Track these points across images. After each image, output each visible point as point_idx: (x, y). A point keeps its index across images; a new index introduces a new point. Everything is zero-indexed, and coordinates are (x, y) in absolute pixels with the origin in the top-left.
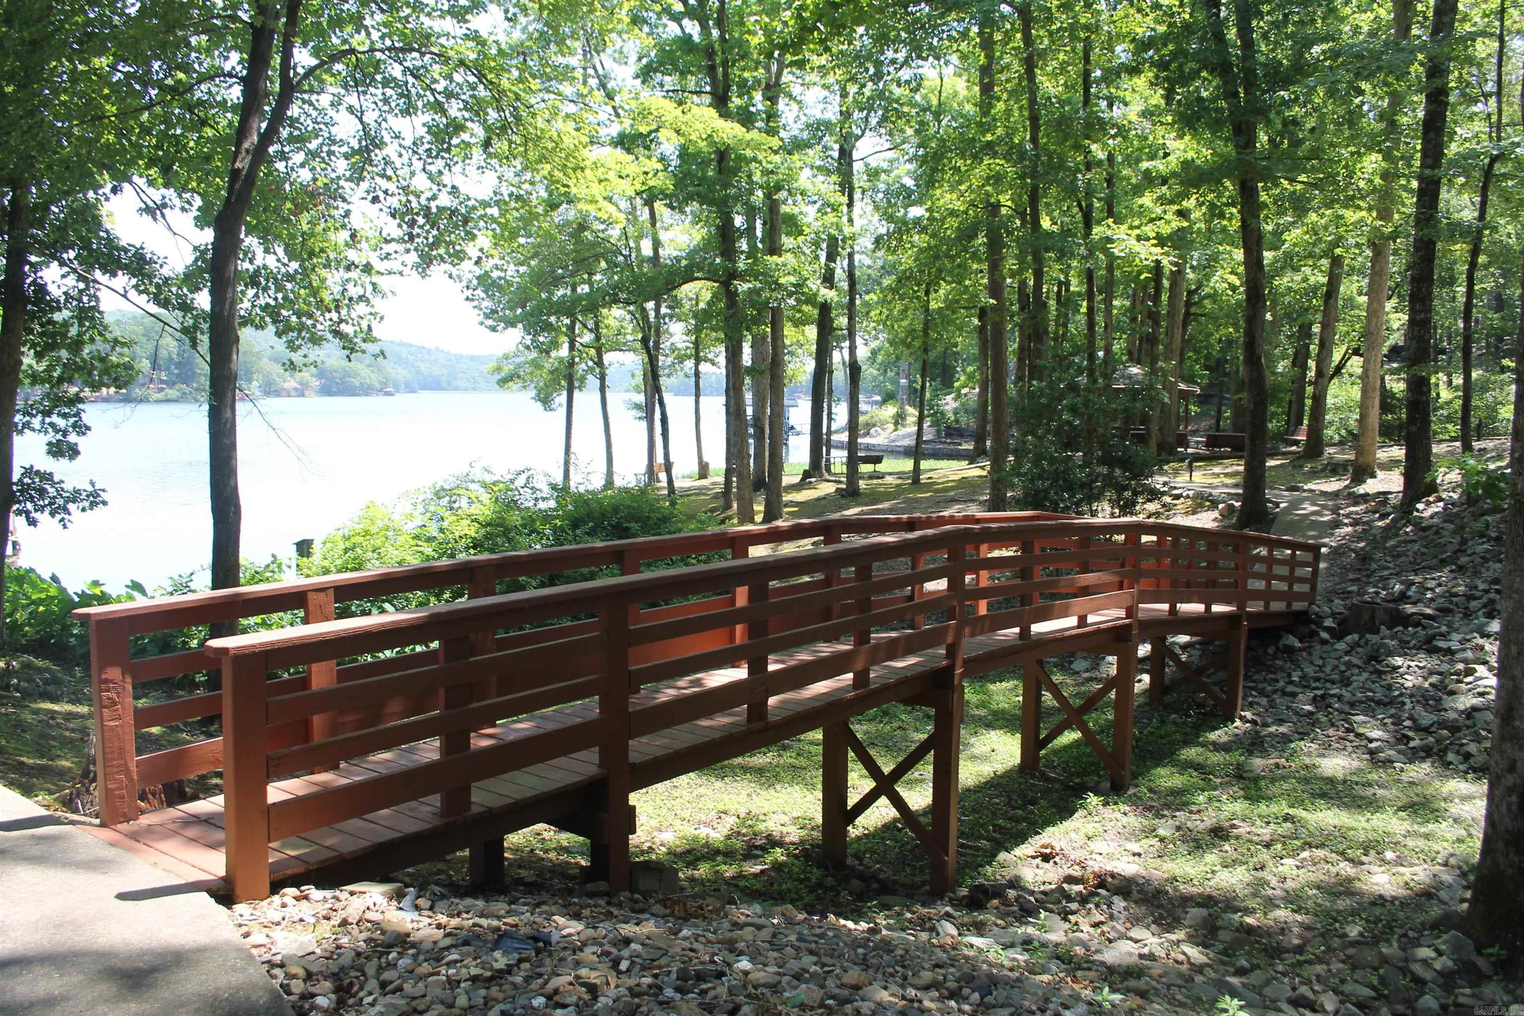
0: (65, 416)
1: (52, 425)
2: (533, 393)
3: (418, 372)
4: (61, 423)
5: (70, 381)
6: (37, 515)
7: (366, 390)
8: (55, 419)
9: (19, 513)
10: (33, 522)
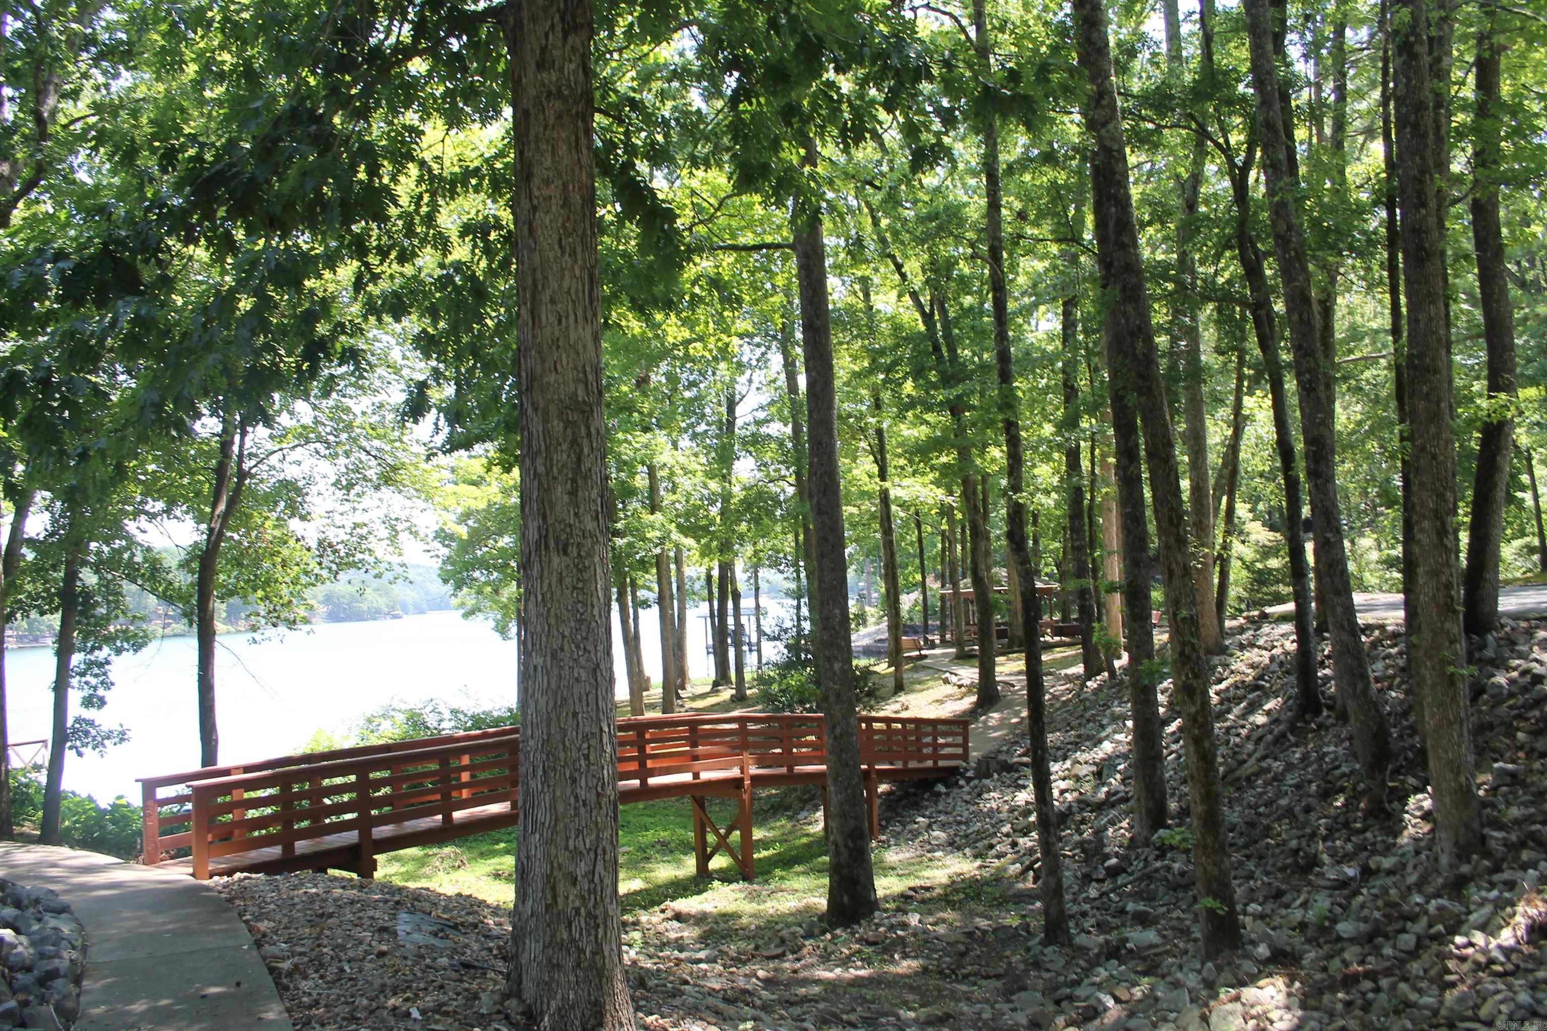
0: (96, 676)
1: (87, 683)
2: (493, 624)
3: (426, 594)
4: (93, 681)
5: (100, 648)
6: (83, 750)
7: (374, 614)
8: (88, 678)
9: (71, 748)
10: (80, 754)
